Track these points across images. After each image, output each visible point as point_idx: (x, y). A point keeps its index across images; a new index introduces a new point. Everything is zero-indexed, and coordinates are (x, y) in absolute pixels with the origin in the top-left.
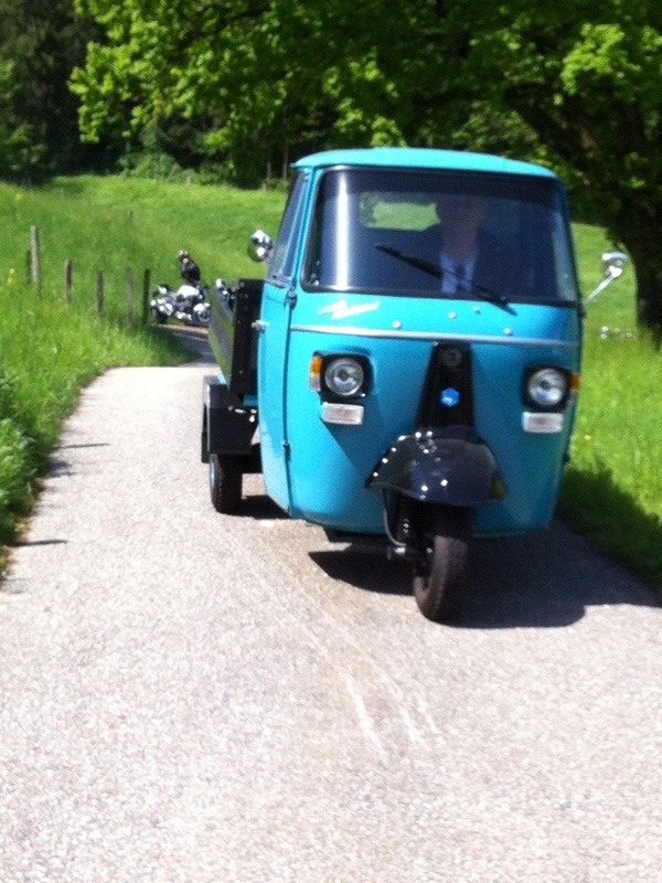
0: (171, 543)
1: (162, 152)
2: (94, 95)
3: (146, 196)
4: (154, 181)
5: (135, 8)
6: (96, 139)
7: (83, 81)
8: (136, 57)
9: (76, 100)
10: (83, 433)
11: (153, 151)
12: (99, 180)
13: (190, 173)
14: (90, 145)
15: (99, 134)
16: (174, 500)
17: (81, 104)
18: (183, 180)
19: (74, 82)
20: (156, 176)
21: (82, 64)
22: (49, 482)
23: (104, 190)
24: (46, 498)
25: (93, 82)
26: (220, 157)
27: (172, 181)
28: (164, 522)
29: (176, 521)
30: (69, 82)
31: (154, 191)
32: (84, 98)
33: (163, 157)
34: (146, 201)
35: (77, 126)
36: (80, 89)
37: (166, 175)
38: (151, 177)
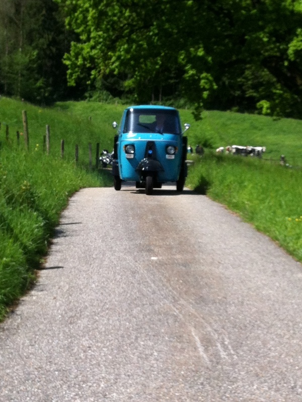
0: (111, 268)
1: (105, 90)
2: (74, 65)
3: (97, 110)
4: (101, 103)
5: (93, 26)
6: (74, 85)
7: (69, 59)
8: (93, 48)
9: (66, 68)
10: (70, 218)
11: (100, 89)
12: (76, 103)
13: (117, 99)
14: (72, 87)
15: (76, 82)
16: (112, 248)
17: (68, 69)
18: (114, 103)
19: (65, 59)
20: (102, 101)
21: (68, 51)
22: (55, 241)
23: (78, 108)
24: (54, 248)
25: (74, 59)
26: (131, 91)
27: (108, 103)
28: (107, 258)
29: (113, 257)
30: (63, 60)
31: (100, 107)
32: (69, 67)
33: (105, 92)
34: (97, 112)
35: (66, 79)
36: (68, 63)
37: (106, 100)
38: (100, 101)
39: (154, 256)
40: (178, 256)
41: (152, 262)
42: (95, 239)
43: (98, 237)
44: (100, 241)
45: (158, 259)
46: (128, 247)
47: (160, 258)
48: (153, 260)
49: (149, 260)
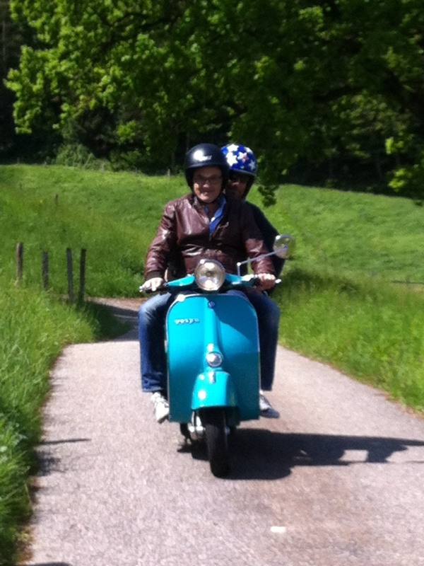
5: (65, 15)
6: (30, 131)
7: (16, 79)
8: (64, 56)
9: (11, 96)
15: (31, 126)
17: (16, 99)
19: (9, 80)
22: (43, 481)
25: (27, 80)
30: (5, 80)
32: (18, 94)
35: (12, 119)
36: (15, 86)
39: (276, 525)
40: (330, 525)
41: (276, 541)
42: (133, 478)
43: (137, 472)
44: (145, 483)
45: (288, 533)
46: (210, 500)
47: (292, 528)
48: (276, 534)
49: (267, 535)
